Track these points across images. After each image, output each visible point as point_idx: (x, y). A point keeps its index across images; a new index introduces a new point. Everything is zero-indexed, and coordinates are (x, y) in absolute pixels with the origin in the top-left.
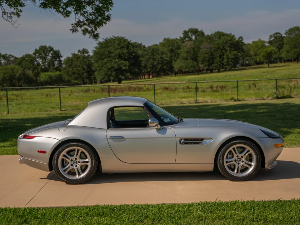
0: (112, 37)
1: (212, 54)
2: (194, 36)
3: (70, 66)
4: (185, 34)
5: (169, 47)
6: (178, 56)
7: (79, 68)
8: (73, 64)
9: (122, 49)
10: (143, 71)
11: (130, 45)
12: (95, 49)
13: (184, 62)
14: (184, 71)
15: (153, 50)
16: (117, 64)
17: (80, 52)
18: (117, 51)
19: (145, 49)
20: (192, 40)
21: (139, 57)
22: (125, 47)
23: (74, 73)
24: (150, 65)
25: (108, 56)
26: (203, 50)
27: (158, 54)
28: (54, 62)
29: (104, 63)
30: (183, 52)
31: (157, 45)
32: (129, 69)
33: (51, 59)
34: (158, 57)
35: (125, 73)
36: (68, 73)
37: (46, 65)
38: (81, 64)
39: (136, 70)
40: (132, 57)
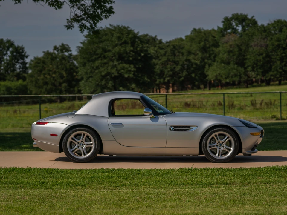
0: (108, 26)
1: (268, 56)
2: (240, 26)
3: (41, 71)
4: (226, 23)
5: (200, 43)
6: (215, 57)
7: (54, 75)
8: (45, 68)
9: (123, 45)
10: (157, 82)
11: (137, 40)
12: (81, 45)
13: (224, 67)
14: (224, 82)
15: (174, 47)
16: (115, 68)
17: (57, 50)
18: (117, 49)
19: (160, 45)
20: (236, 33)
21: (151, 58)
22: (130, 42)
23: (46, 83)
24: (168, 71)
25: (102, 56)
26: (253, 49)
27: (183, 54)
28: (15, 65)
29: (95, 68)
30: (222, 52)
31: (181, 39)
32: (135, 77)
33: (10, 61)
34: (182, 59)
35: (128, 84)
36: (36, 82)
37: (2, 70)
38: (58, 68)
39: (146, 79)
40: (139, 58)
